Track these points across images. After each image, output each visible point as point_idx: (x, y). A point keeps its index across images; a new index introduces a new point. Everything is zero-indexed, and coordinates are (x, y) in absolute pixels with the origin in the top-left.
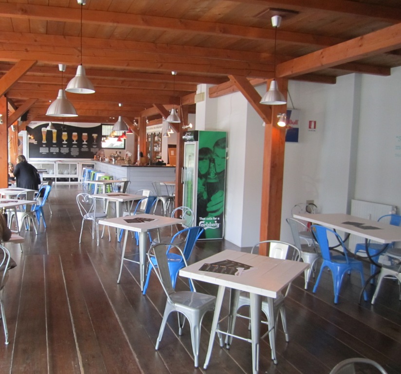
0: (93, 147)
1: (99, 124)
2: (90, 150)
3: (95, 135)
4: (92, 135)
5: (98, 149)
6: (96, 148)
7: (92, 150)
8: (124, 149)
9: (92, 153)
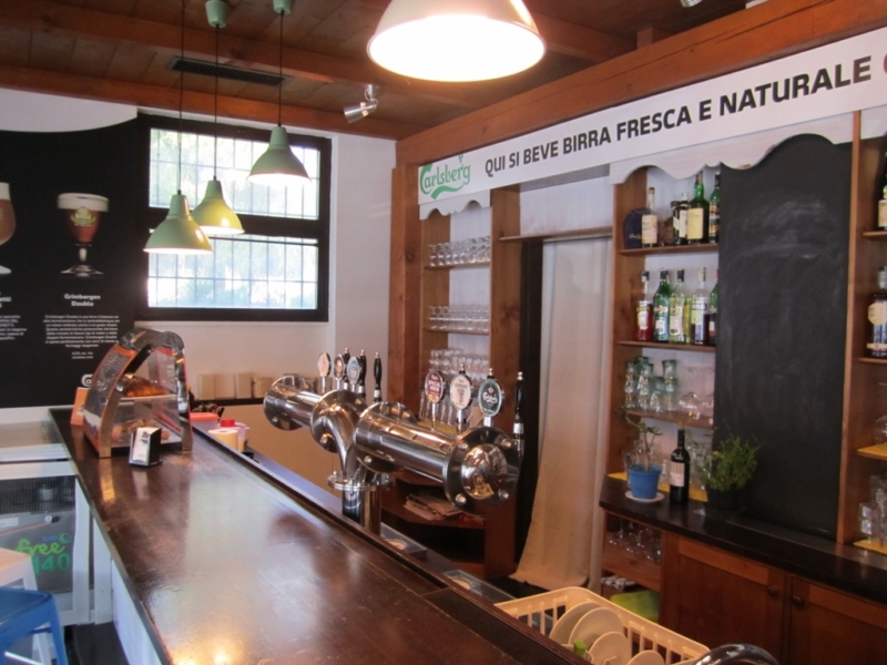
0: (67, 309)
1: (124, 113)
2: (36, 329)
3: (84, 206)
4: (55, 201)
5: (110, 322)
6: (98, 309)
7: (60, 331)
8: (319, 314)
9: (62, 351)
